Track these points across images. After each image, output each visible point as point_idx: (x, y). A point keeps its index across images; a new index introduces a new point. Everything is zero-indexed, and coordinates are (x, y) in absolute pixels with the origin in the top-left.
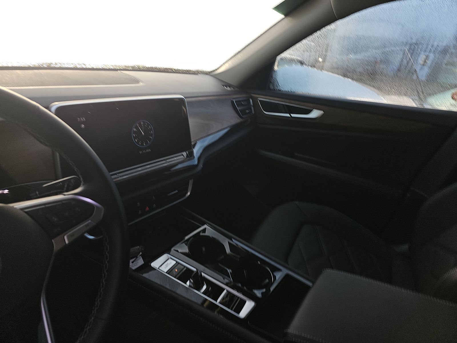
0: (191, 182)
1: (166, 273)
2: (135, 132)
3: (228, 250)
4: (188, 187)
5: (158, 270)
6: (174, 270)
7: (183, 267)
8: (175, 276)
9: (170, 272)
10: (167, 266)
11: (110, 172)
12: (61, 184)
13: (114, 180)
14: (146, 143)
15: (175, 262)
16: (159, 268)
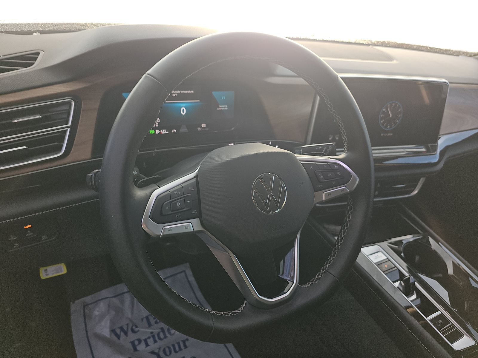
0: (422, 181)
1: (375, 263)
2: (383, 113)
3: (450, 271)
4: (416, 185)
5: (367, 257)
6: (383, 264)
7: (394, 266)
8: (383, 271)
9: (379, 264)
10: (377, 257)
11: (372, 146)
12: (321, 148)
13: (374, 155)
14: (391, 126)
15: (386, 258)
16: (368, 256)
